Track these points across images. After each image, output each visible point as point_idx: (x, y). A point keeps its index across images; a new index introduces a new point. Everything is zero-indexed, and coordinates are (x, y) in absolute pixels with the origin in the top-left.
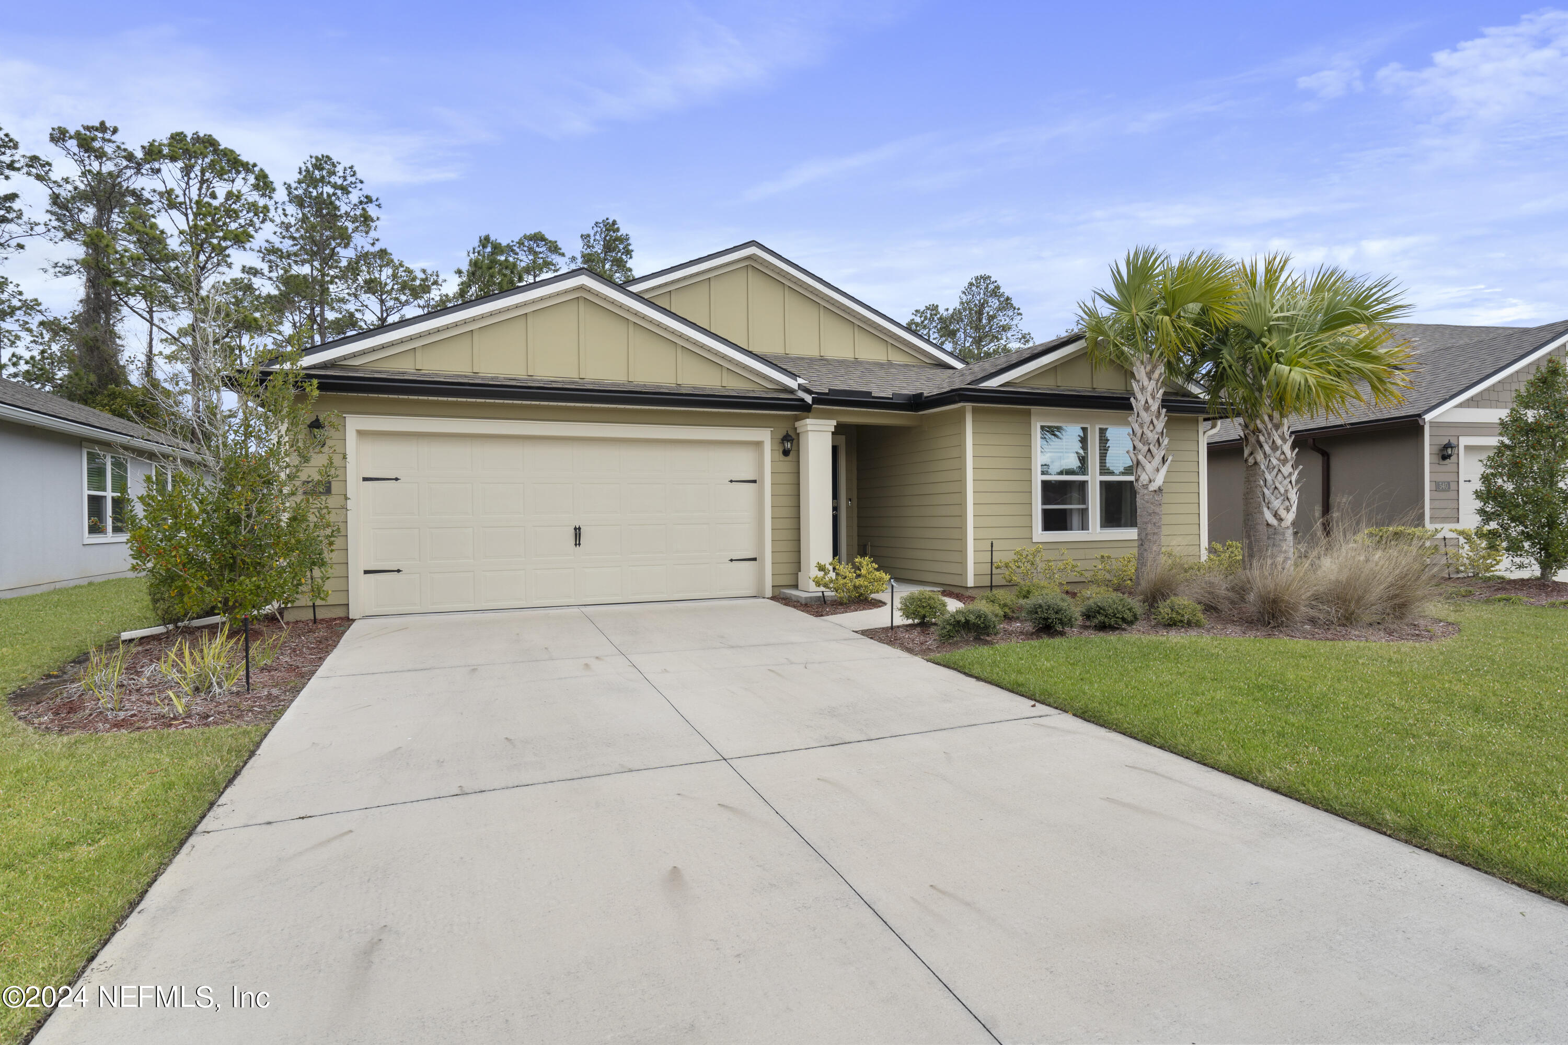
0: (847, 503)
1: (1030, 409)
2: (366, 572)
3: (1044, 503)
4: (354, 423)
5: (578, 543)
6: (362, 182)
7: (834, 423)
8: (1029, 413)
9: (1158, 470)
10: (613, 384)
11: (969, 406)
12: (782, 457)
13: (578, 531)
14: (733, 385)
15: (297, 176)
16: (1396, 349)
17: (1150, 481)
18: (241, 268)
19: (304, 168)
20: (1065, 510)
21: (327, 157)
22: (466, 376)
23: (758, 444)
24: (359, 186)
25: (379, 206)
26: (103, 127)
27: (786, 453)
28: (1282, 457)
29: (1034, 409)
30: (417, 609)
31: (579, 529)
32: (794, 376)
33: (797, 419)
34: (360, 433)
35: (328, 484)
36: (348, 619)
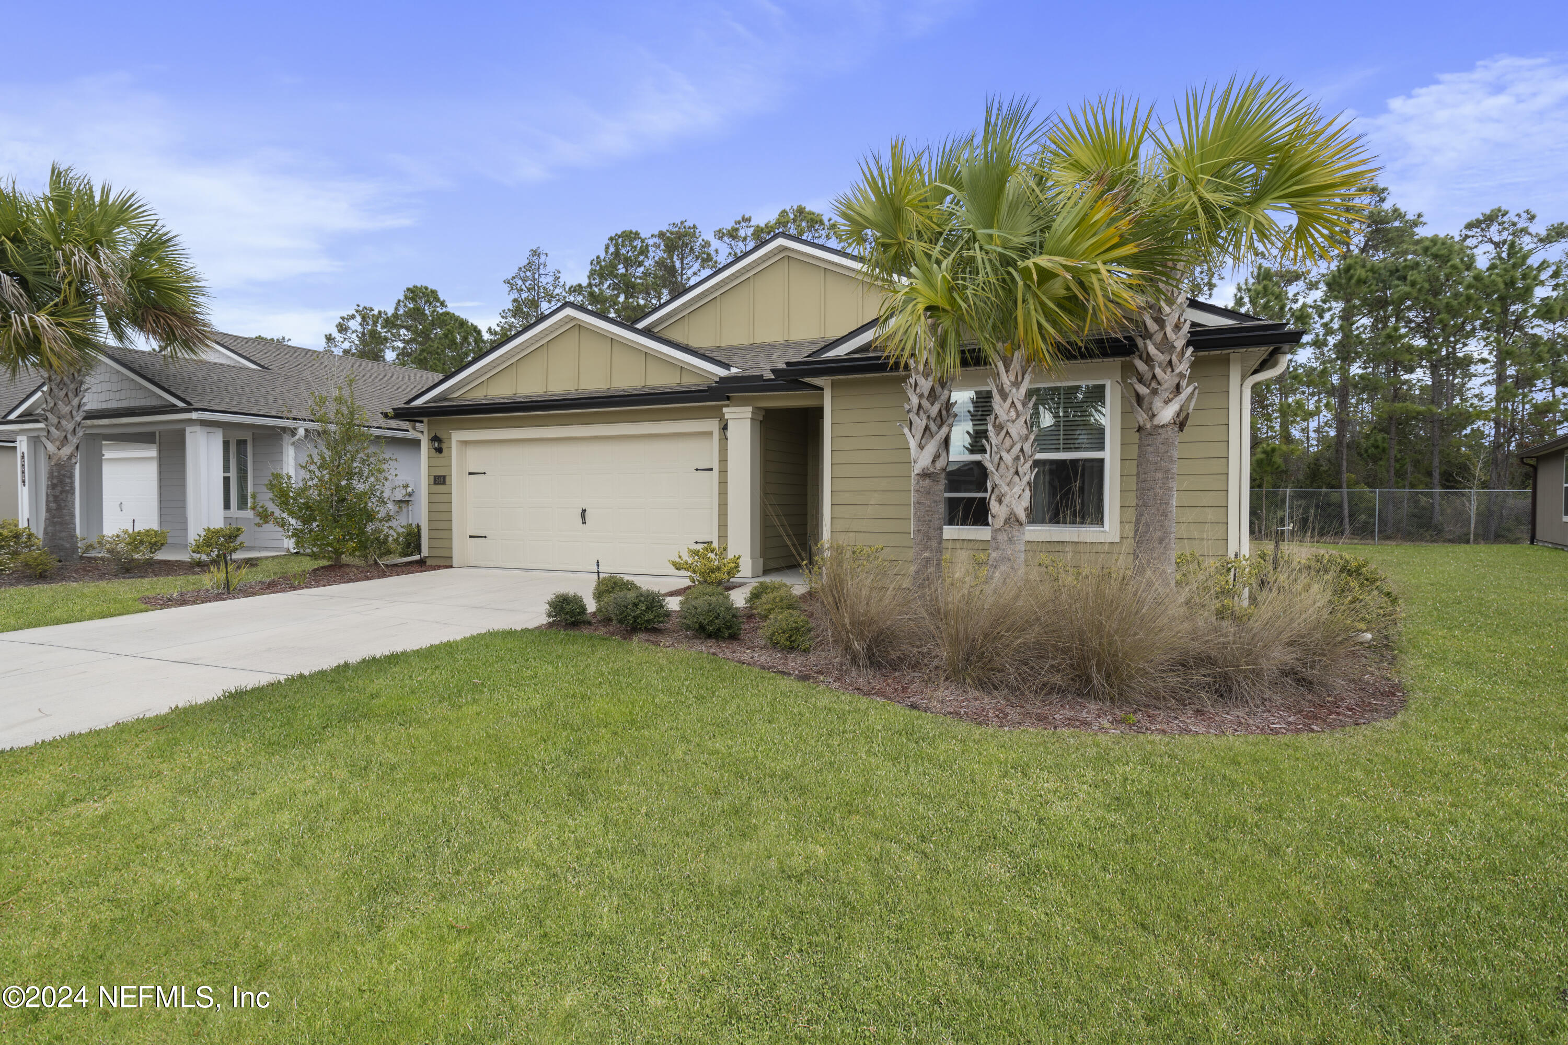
2: (464, 537)
4: (457, 436)
5: (584, 522)
7: (752, 409)
9: (921, 447)
10: (591, 392)
11: (828, 381)
13: (583, 512)
14: (689, 382)
22: (509, 397)
23: (711, 433)
30: (495, 564)
31: (585, 510)
32: (727, 366)
34: (466, 443)
35: (444, 477)
36: (451, 567)
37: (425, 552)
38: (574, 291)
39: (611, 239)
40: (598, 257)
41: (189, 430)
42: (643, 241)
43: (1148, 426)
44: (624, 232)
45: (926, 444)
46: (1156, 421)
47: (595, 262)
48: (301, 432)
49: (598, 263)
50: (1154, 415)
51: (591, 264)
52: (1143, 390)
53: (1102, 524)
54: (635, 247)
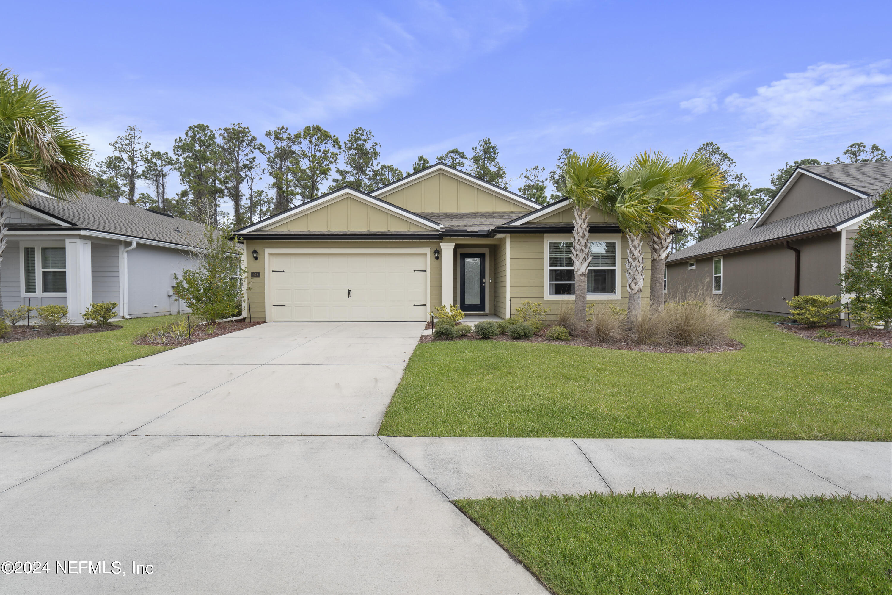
0: (489, 281)
1: (544, 235)
2: (274, 305)
3: (550, 281)
4: (268, 251)
5: (349, 297)
6: (373, 136)
7: (454, 244)
8: (543, 237)
9: (582, 264)
10: (359, 232)
11: (508, 235)
12: (435, 260)
13: (349, 291)
14: (413, 229)
15: (348, 138)
16: (679, 198)
17: (578, 270)
18: (332, 180)
19: (351, 134)
20: (571, 284)
21: (360, 128)
22: (304, 232)
23: (426, 254)
24: (372, 138)
25: (380, 146)
26: (283, 128)
27: (437, 258)
28: (634, 257)
29: (545, 235)
30: (291, 320)
31: (350, 291)
32: (438, 224)
33: (439, 243)
34: (271, 255)
35: (259, 273)
36: (265, 322)
37: (245, 314)
38: (155, 156)
39: (190, 128)
40: (180, 138)
41: (68, 241)
42: (211, 132)
43: (658, 259)
44: (199, 125)
45: (584, 263)
46: (661, 258)
47: (178, 141)
48: (134, 245)
49: (180, 141)
50: (660, 255)
51: (175, 141)
52: (656, 247)
53: (615, 293)
54: (206, 134)
